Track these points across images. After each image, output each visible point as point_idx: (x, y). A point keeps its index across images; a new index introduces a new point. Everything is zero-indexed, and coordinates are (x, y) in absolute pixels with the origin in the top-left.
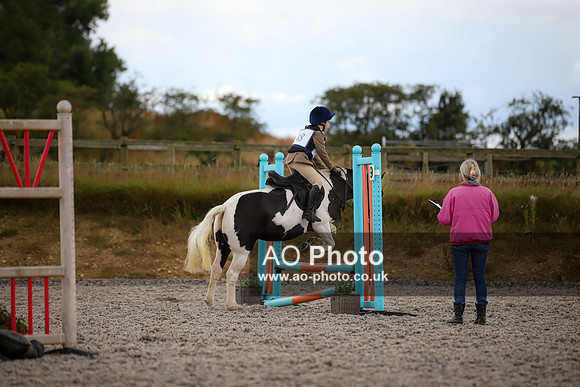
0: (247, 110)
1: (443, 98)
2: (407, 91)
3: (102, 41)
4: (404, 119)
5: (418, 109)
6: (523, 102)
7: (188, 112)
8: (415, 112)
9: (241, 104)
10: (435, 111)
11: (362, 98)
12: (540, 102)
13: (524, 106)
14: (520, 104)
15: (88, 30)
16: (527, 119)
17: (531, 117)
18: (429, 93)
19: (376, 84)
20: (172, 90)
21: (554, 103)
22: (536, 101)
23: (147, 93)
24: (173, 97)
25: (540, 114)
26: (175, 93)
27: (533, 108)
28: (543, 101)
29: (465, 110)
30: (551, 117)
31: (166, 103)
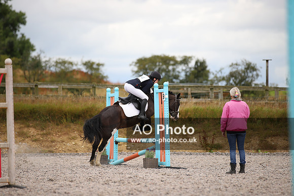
0: (98, 69)
1: (197, 63)
2: (179, 59)
3: (23, 35)
4: (177, 73)
5: (184, 68)
6: (236, 64)
7: (68, 71)
8: (183, 70)
9: (95, 66)
10: (193, 69)
11: (156, 63)
12: (245, 64)
13: (237, 67)
14: (235, 66)
15: (15, 30)
16: (239, 73)
17: (241, 72)
18: (189, 60)
19: (162, 56)
20: (59, 59)
21: (252, 65)
22: (243, 64)
23: (46, 61)
24: (60, 63)
25: (246, 70)
26: (61, 61)
27: (242, 68)
28: (247, 64)
29: (208, 69)
30: (251, 72)
31: (56, 66)
